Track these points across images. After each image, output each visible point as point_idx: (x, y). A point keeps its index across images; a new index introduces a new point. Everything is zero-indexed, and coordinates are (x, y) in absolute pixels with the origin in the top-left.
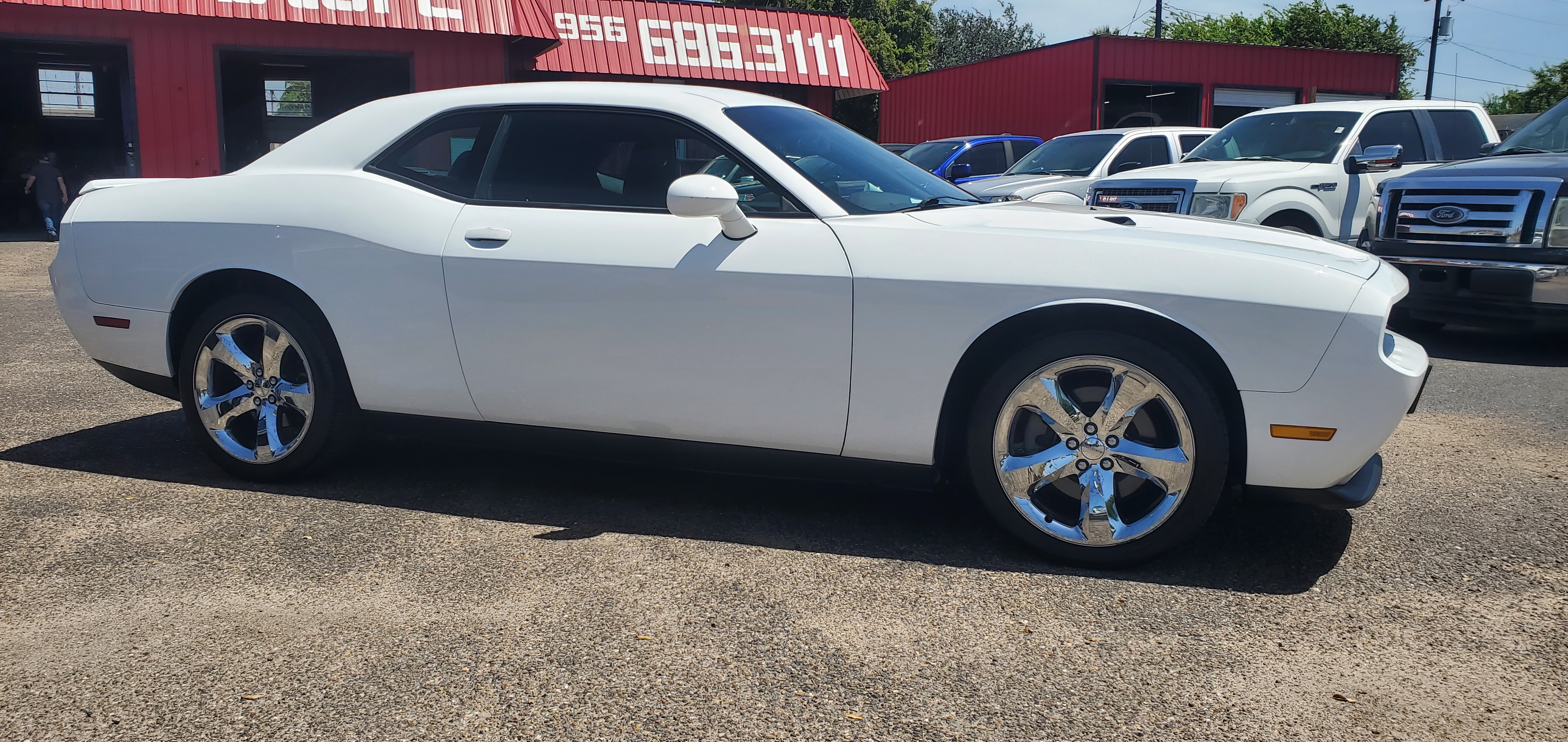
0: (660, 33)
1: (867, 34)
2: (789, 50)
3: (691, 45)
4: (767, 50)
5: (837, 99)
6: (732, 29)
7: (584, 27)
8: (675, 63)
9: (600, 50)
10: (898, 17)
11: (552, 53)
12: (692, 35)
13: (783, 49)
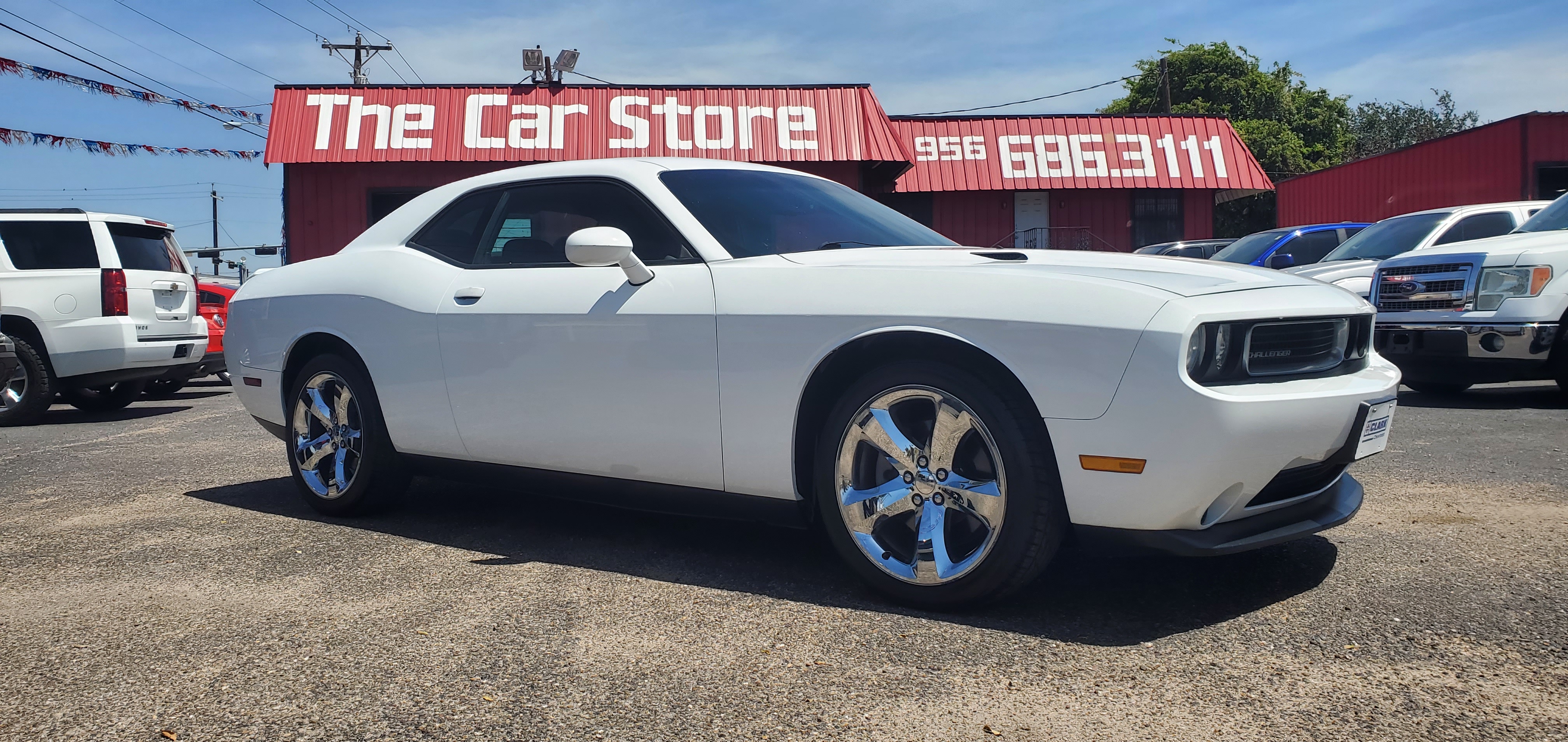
0: (1021, 148)
1: (1268, 135)
2: (1159, 155)
3: (1053, 157)
4: (1135, 156)
5: (1217, 202)
6: (1097, 138)
7: (944, 148)
8: (1036, 176)
9: (959, 169)
10: (1306, 116)
11: (911, 172)
12: (1054, 148)
13: (1153, 154)
